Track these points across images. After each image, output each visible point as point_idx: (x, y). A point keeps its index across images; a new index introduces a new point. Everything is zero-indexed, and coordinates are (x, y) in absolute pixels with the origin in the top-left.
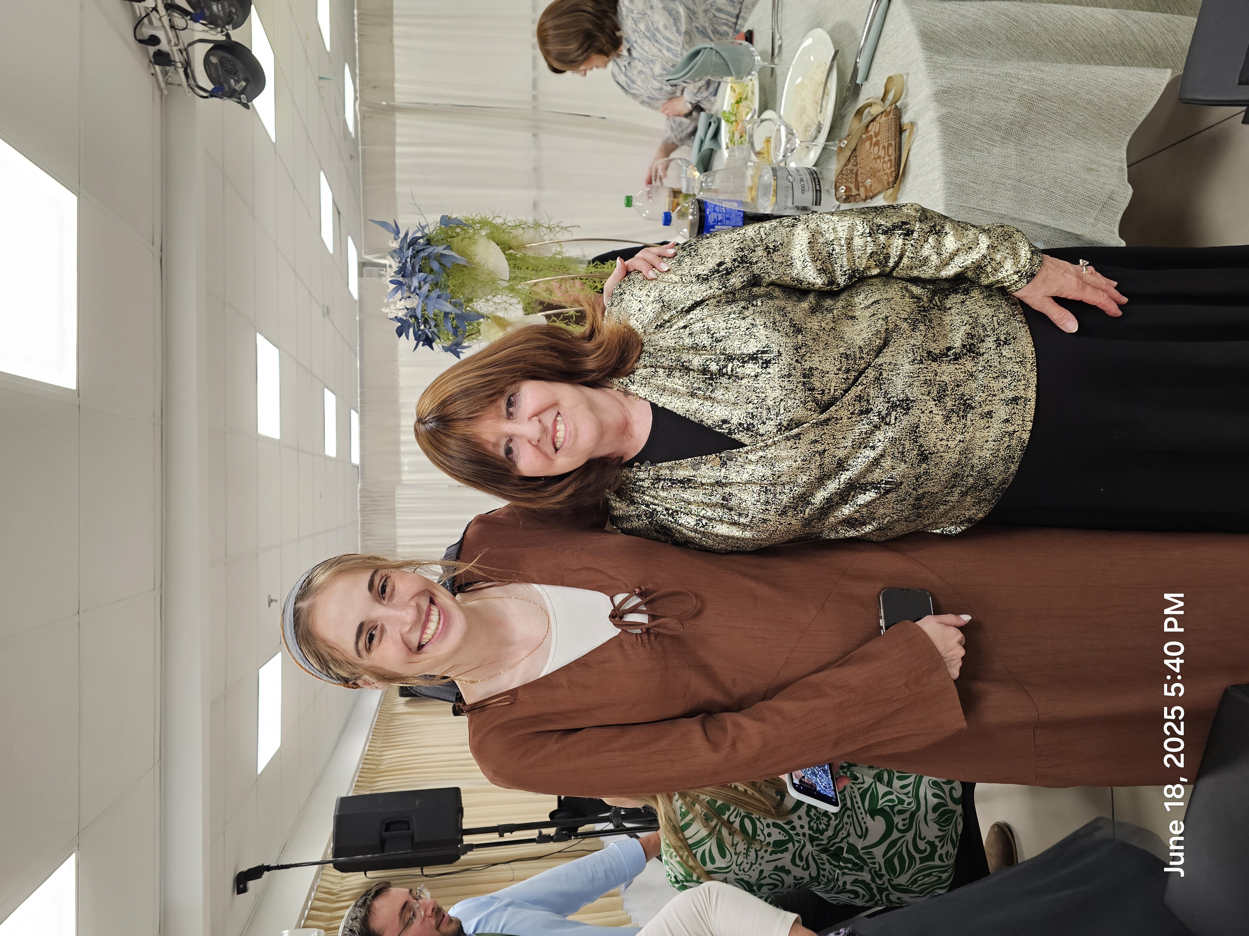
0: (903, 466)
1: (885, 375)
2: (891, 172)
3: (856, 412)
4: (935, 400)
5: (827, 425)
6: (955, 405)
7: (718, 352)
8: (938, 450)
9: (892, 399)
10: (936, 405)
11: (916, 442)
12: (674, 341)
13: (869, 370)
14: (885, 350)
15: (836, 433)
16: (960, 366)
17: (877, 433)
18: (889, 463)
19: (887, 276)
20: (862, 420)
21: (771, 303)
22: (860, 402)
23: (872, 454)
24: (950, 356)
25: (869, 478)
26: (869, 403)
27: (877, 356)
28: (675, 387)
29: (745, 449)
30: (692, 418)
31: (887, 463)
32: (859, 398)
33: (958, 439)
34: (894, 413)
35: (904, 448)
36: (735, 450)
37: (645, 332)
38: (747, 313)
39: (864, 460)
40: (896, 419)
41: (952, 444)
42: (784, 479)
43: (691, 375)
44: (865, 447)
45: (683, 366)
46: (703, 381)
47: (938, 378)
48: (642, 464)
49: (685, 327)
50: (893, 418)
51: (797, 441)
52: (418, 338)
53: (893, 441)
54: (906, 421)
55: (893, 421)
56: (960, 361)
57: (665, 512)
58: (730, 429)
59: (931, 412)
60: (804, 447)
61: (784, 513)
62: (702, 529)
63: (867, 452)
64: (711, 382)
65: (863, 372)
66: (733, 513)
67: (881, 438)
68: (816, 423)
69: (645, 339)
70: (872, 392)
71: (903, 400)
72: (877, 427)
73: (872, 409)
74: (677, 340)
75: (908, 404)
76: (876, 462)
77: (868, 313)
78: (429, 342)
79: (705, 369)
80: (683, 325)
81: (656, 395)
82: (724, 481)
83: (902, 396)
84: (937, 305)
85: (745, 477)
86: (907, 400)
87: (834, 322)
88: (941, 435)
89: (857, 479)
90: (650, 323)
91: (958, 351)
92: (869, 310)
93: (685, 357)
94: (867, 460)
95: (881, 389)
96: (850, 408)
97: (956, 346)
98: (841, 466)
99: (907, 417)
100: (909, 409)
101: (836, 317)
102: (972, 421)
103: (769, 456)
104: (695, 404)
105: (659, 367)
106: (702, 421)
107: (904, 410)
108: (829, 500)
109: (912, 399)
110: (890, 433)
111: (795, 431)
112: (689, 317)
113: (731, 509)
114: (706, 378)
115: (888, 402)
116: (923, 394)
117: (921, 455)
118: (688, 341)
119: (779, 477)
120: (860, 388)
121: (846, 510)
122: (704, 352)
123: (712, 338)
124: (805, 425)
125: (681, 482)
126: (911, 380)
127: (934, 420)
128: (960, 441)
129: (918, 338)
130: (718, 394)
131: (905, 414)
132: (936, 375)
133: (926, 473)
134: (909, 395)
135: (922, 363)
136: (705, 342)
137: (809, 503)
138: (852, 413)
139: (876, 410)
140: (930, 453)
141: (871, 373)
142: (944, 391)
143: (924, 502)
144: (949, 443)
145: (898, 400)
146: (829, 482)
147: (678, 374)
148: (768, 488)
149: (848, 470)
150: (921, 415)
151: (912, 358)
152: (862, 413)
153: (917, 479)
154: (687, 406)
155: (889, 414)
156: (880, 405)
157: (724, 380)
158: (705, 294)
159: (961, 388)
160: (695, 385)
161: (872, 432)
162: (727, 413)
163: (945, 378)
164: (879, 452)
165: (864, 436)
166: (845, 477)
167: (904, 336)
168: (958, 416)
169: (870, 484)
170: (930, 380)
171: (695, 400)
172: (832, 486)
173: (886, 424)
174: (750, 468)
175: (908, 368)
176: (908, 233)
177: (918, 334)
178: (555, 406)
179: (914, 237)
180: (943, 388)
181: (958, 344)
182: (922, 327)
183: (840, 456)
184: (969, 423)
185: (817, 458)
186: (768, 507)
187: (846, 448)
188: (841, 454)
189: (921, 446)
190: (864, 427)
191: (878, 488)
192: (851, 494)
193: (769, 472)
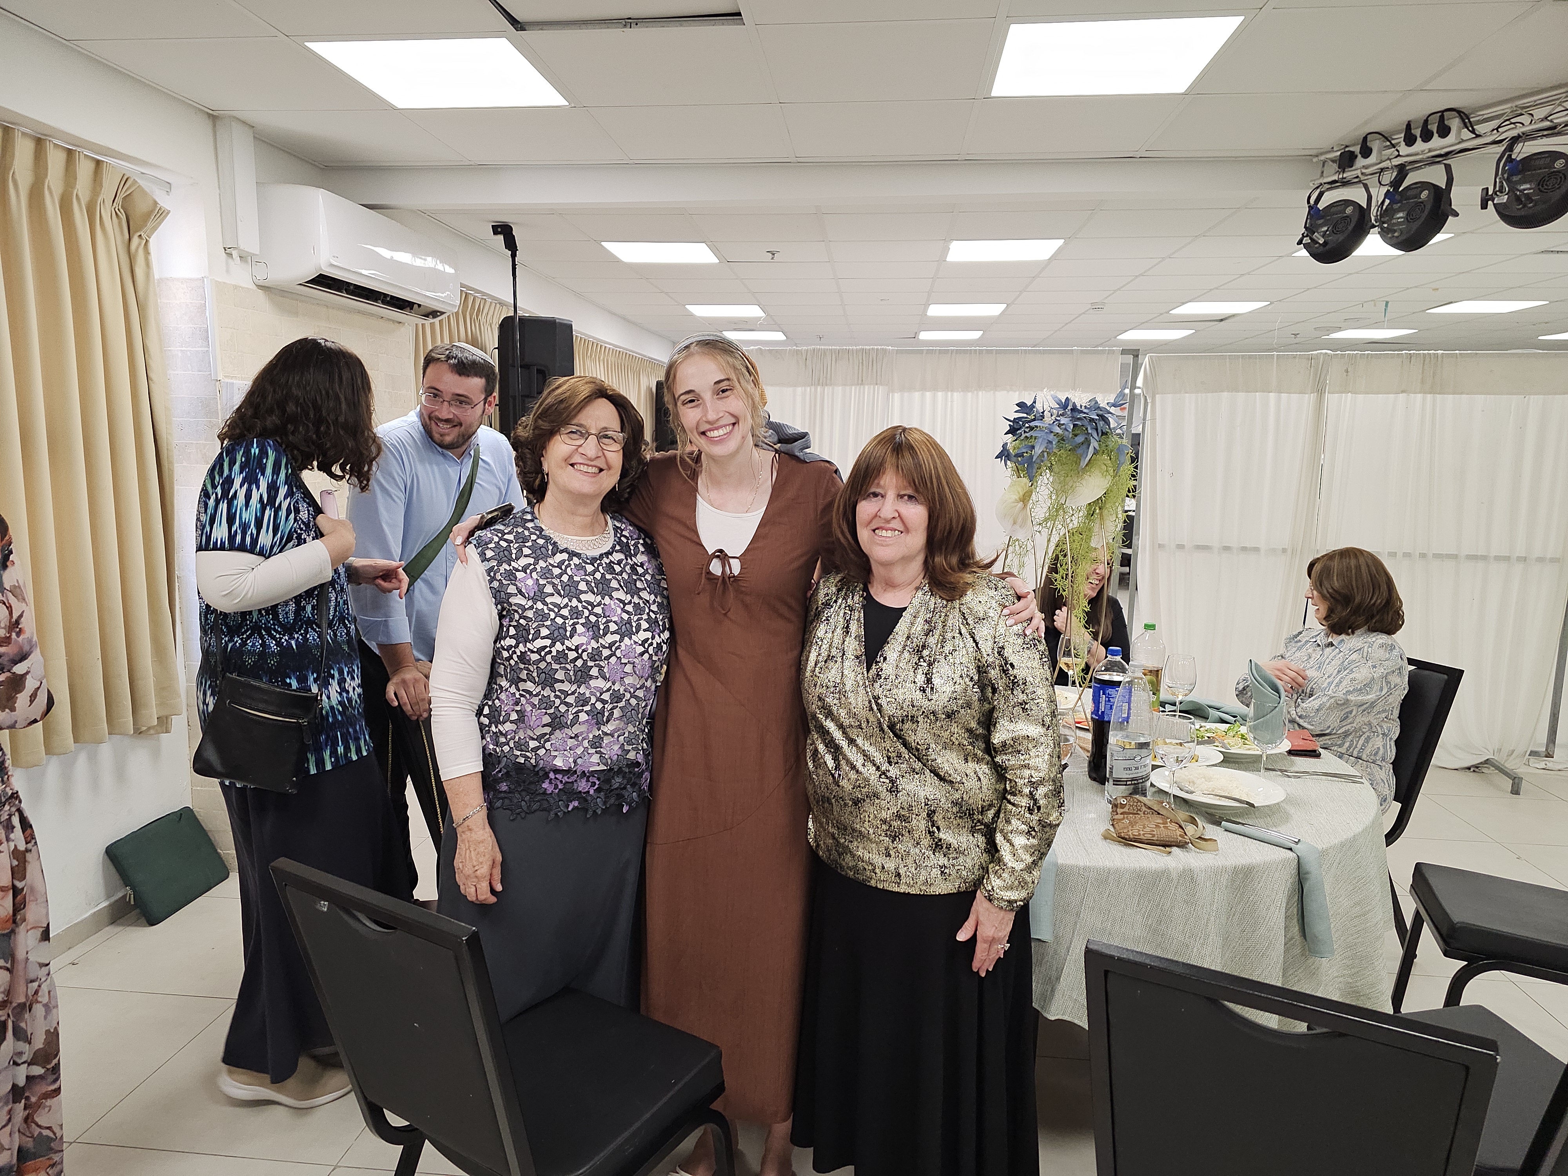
0: (851, 787)
1: (916, 776)
2: (1129, 835)
3: (889, 754)
4: (897, 812)
5: (880, 731)
6: (894, 828)
8: (862, 814)
9: (898, 780)
10: (894, 813)
11: (867, 797)
12: (951, 625)
13: (919, 764)
14: (936, 778)
15: (874, 738)
16: (924, 836)
17: (874, 768)
18: (853, 777)
19: (1003, 795)
20: (883, 758)
21: (975, 698)
22: (896, 756)
23: (859, 765)
24: (932, 828)
25: (843, 762)
26: (895, 763)
27: (931, 771)
28: (916, 625)
29: (865, 672)
30: (891, 637)
31: (853, 775)
32: (899, 756)
34: (888, 781)
35: (863, 788)
36: (865, 665)
37: (961, 604)
38: (967, 680)
39: (856, 759)
40: (884, 782)
41: (866, 825)
42: (843, 700)
43: (923, 637)
44: (864, 759)
45: (931, 631)
46: (917, 645)
47: (914, 816)
48: (864, 598)
49: (960, 634)
50: (885, 780)
51: (868, 709)
52: (1015, 421)
53: (868, 780)
54: (882, 791)
55: (882, 780)
56: (929, 836)
57: (829, 614)
58: (879, 662)
59: (888, 809)
60: (865, 713)
61: (820, 699)
62: (814, 641)
63: (860, 760)
64: (915, 650)
65: (919, 760)
66: (823, 663)
67: (870, 772)
68: (881, 723)
69: (957, 604)
70: (903, 766)
71: (897, 788)
72: (878, 768)
73: (891, 765)
74: (951, 628)
75: (894, 792)
76: (853, 767)
77: (970, 772)
78: (1012, 431)
79: (927, 647)
80: (962, 632)
81: (912, 611)
82: (845, 657)
83: (901, 788)
84: (976, 826)
85: (846, 672)
87: (959, 744)
88: (872, 816)
89: (842, 753)
90: (967, 608)
91: (937, 835)
92: (973, 773)
93: (937, 633)
95: (906, 773)
96: (893, 749)
97: (940, 834)
98: (852, 742)
99: (885, 791)
100: (891, 792)
101: (965, 748)
102: (883, 841)
103: (859, 690)
104: (901, 639)
105: (933, 614)
106: (888, 643)
107: (891, 789)
108: (828, 732)
109: (899, 795)
110: (873, 778)
111: (875, 708)
112: (969, 637)
113: (826, 662)
114: (919, 647)
115: (896, 778)
116: (902, 804)
119: (844, 696)
120: (907, 757)
121: (821, 747)
122: (938, 646)
123: (949, 653)
124: (879, 714)
125: (848, 627)
126: (912, 795)
127: (883, 812)
129: (945, 804)
130: (906, 655)
131: (887, 790)
132: (917, 815)
134: (901, 793)
135: (926, 805)
136: (946, 648)
137: (826, 718)
138: (888, 750)
139: (891, 768)
140: (859, 808)
141: (918, 766)
142: (905, 820)
144: (866, 823)
145: (897, 785)
146: (841, 733)
147: (925, 627)
148: (837, 688)
149: (849, 747)
150: (886, 802)
151: (930, 799)
152: (889, 758)
153: (841, 798)
154: (901, 633)
155: (887, 778)
156: (893, 772)
157: (915, 659)
158: (983, 650)
159: (907, 834)
160: (915, 640)
161: (874, 765)
162: (891, 661)
163: (914, 822)
164: (860, 770)
165: (872, 759)
166: (844, 744)
167: (948, 795)
168: (886, 830)
169: (839, 764)
170: (913, 810)
171: (904, 639)
172: (837, 735)
173: (880, 776)
174: (852, 675)
175: (922, 794)
176: (1031, 811)
177: (949, 805)
178: (906, 529)
179: (1027, 815)
180: (906, 820)
181: (942, 836)
182: (955, 810)
183: (858, 741)
184: (881, 838)
185: (857, 723)
186: (825, 688)
187: (864, 745)
188: (860, 741)
189: (864, 800)
190: (878, 758)
191: (835, 769)
192: (832, 750)
193: (848, 689)
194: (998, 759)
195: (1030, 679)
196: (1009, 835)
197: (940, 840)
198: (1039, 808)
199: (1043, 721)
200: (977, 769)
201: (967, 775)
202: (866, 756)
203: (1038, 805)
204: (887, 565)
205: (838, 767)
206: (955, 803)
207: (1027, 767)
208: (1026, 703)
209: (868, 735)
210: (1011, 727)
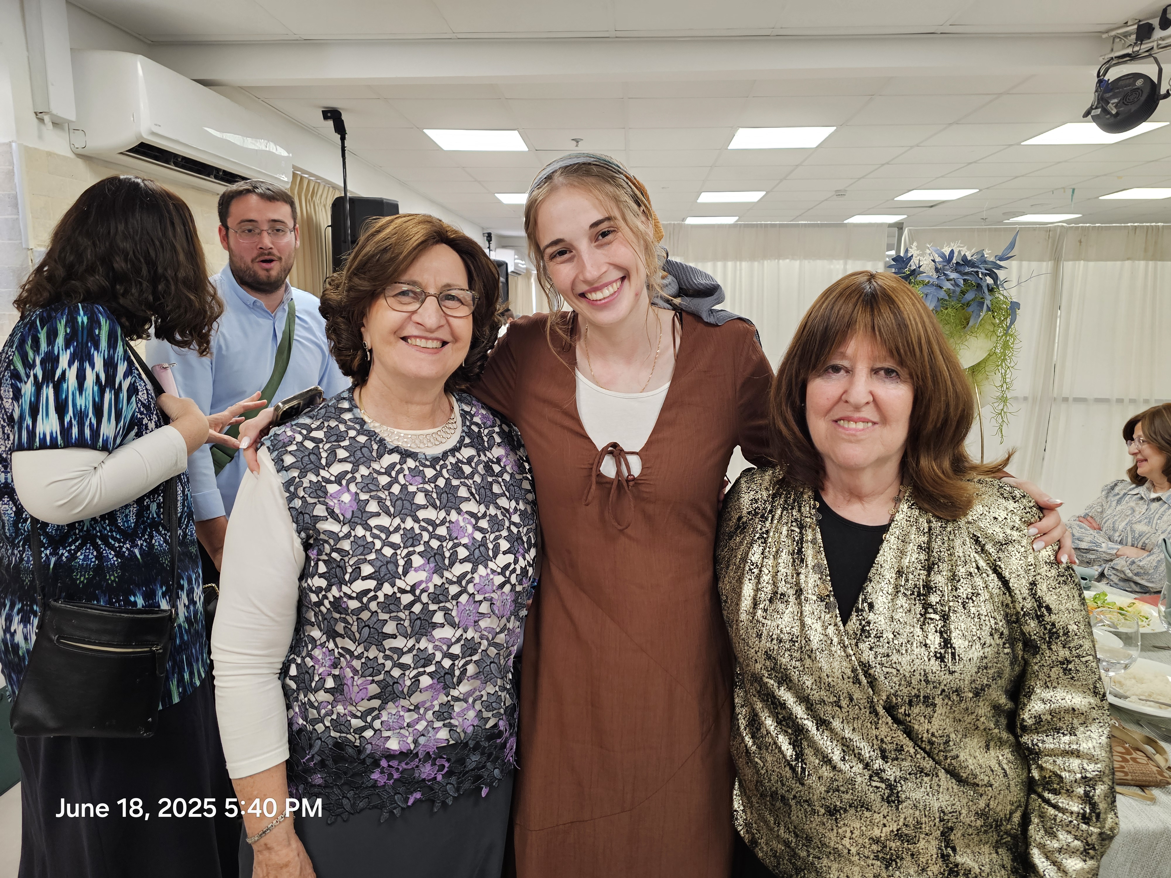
0: (823, 789)
1: (926, 779)
3: (884, 746)
4: (898, 830)
5: (870, 713)
6: (890, 849)
7: (951, 604)
8: (840, 828)
9: (899, 785)
10: (892, 831)
11: (850, 806)
12: (961, 555)
13: (931, 762)
14: (954, 781)
15: (860, 722)
16: (934, 860)
17: (861, 766)
18: (826, 774)
20: (874, 751)
21: (1006, 662)
22: (895, 750)
23: (836, 757)
24: (946, 849)
25: (808, 752)
26: (893, 760)
27: (947, 771)
28: (908, 554)
29: (840, 624)
30: (873, 570)
31: (826, 772)
32: (900, 749)
33: (852, 848)
34: (883, 786)
35: (843, 792)
36: (838, 612)
37: (969, 523)
38: (996, 636)
39: (830, 748)
40: (877, 787)
41: (846, 842)
42: (808, 662)
43: (922, 572)
44: (844, 751)
45: (934, 564)
46: (915, 585)
47: (923, 836)
48: (818, 510)
49: (978, 568)
50: (878, 784)
51: (851, 680)
53: (852, 782)
54: (874, 798)
55: (874, 784)
56: (940, 861)
57: (764, 530)
58: (862, 610)
59: (885, 825)
60: (846, 686)
62: (747, 569)
63: (839, 752)
64: (916, 593)
65: (929, 756)
66: (767, 603)
67: (854, 769)
68: (872, 702)
70: (906, 764)
71: (898, 797)
72: (867, 766)
73: (887, 762)
74: (963, 559)
75: (894, 802)
76: (827, 760)
77: (994, 764)
79: (932, 589)
80: (980, 566)
81: (897, 533)
82: (803, 597)
83: (903, 796)
84: (1002, 839)
85: (808, 621)
86: (899, 801)
88: (857, 833)
89: (807, 738)
90: (980, 529)
91: (952, 859)
92: (997, 765)
93: (944, 567)
94: (830, 751)
95: (910, 774)
96: (889, 738)
97: (957, 857)
98: (822, 723)
99: (879, 800)
100: (888, 802)
101: (989, 731)
102: (872, 865)
103: (833, 649)
104: (890, 575)
105: (930, 538)
106: (871, 581)
107: (888, 797)
108: (783, 705)
109: (900, 807)
110: (860, 779)
111: (864, 681)
112: (990, 572)
113: (771, 601)
114: (919, 588)
115: (895, 781)
116: (905, 819)
117: (835, 809)
118: (962, 571)
120: (912, 751)
121: (770, 724)
122: (950, 588)
123: (967, 598)
124: (870, 689)
125: (800, 551)
126: (920, 807)
127: (876, 828)
128: (849, 850)
129: (967, 817)
130: (901, 601)
131: (883, 799)
132: (927, 834)
133: (814, 812)
134: (904, 804)
135: (941, 821)
136: (962, 590)
138: (882, 741)
139: (886, 766)
140: (836, 819)
141: (928, 764)
142: (908, 841)
143: (779, 804)
144: (847, 839)
145: (898, 792)
146: (806, 709)
147: (923, 557)
148: (796, 644)
149: (818, 729)
150: (881, 815)
151: (946, 810)
152: (883, 751)
153: (806, 801)
154: (887, 566)
155: (882, 780)
156: (891, 772)
157: (919, 608)
158: (1017, 592)
159: (909, 858)
160: (911, 576)
161: (861, 761)
162: (881, 609)
163: (922, 844)
164: (838, 766)
165: (856, 751)
166: (810, 725)
167: (971, 803)
168: (878, 851)
169: (801, 751)
170: (921, 828)
171: (894, 575)
172: (799, 711)
173: (871, 777)
174: (818, 626)
175: (936, 805)
176: (1085, 819)
177: (972, 818)
178: (884, 420)
179: (1084, 827)
180: (911, 840)
181: (959, 859)
182: (979, 823)
183: (834, 724)
184: (870, 862)
185: (832, 699)
186: (775, 642)
187: (843, 730)
188: (836, 724)
189: (845, 811)
190: (867, 752)
191: (797, 759)
192: (790, 731)
193: (815, 648)
194: (1025, 739)
195: (1073, 627)
196: (1057, 855)
197: (957, 865)
198: (1098, 816)
199: (1095, 687)
200: (1001, 758)
201: (992, 771)
202: (847, 747)
203: (1098, 811)
204: (853, 470)
205: (800, 756)
206: (982, 814)
207: (1076, 754)
208: (1069, 662)
209: (851, 716)
210: (1047, 694)
